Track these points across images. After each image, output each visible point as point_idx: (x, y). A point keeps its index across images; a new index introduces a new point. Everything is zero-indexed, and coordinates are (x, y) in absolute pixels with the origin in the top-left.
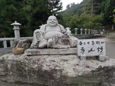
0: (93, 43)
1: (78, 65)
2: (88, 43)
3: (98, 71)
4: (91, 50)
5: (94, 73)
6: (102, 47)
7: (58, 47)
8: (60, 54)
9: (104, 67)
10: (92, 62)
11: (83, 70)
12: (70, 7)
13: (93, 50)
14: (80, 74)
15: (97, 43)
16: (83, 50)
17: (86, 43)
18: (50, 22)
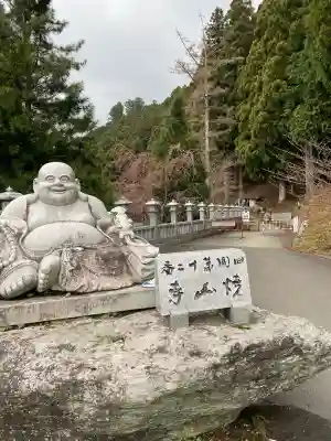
0: (208, 263)
1: (161, 350)
2: (190, 265)
3: (232, 363)
4: (205, 290)
5: (219, 374)
6: (237, 276)
7: (84, 289)
8: (94, 316)
9: (248, 349)
10: (210, 333)
11: (182, 368)
12: (125, 113)
13: (209, 287)
14: (171, 387)
15: (222, 262)
16: (177, 291)
17: (186, 266)
18: (49, 188)
